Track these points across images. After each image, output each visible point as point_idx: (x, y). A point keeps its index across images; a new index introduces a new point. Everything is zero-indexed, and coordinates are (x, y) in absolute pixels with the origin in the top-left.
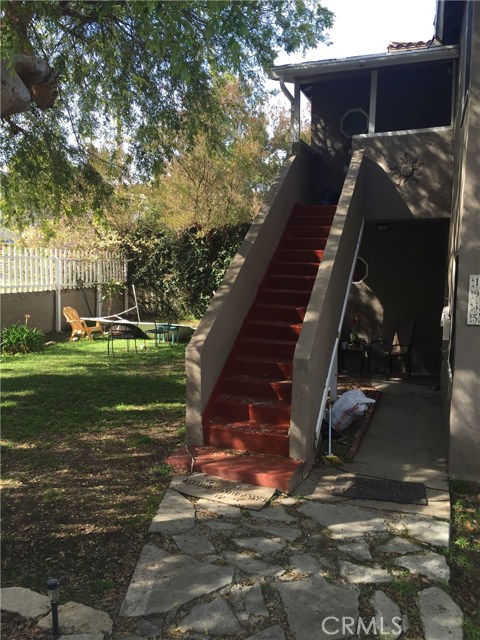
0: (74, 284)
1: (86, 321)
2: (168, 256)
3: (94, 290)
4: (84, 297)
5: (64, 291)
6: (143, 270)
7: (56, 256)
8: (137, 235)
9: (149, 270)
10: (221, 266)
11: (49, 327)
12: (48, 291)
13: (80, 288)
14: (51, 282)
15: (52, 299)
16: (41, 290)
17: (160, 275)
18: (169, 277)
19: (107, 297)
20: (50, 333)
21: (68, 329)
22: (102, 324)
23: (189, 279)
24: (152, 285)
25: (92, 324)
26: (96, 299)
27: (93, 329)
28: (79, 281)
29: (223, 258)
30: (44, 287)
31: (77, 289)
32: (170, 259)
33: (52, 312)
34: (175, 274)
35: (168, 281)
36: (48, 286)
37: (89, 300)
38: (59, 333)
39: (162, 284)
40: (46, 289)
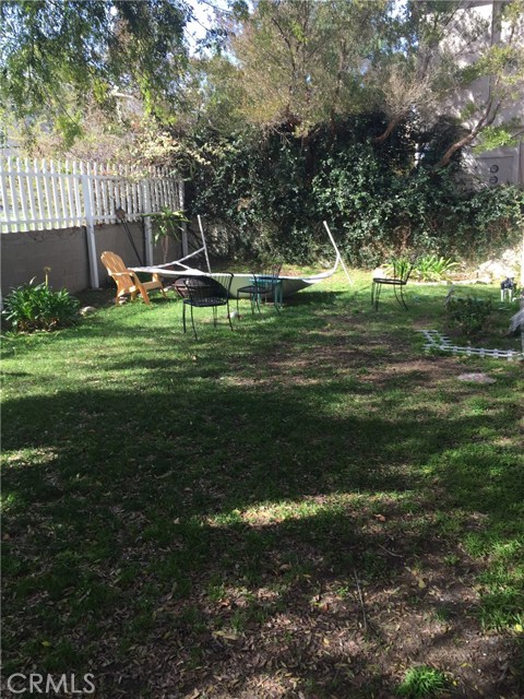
0: (113, 215)
1: (137, 273)
2: (243, 171)
3: (141, 224)
4: (127, 235)
5: (100, 227)
6: (208, 193)
7: (82, 173)
8: (197, 140)
9: (216, 194)
10: (325, 184)
11: (81, 283)
12: (75, 228)
13: (121, 223)
14: (79, 214)
15: (82, 241)
16: (64, 227)
17: (231, 200)
18: (244, 203)
19: (161, 234)
20: (84, 291)
21: (109, 285)
22: (160, 276)
23: (276, 204)
24: (222, 216)
25: (145, 277)
26: (144, 238)
27: (148, 285)
28: (119, 212)
29: (328, 169)
30: (68, 220)
31: (117, 224)
32: (246, 176)
33: (84, 260)
34: (256, 197)
35: (244, 209)
36: (75, 220)
37: (135, 241)
38: (97, 291)
39: (236, 213)
40: (71, 225)
